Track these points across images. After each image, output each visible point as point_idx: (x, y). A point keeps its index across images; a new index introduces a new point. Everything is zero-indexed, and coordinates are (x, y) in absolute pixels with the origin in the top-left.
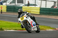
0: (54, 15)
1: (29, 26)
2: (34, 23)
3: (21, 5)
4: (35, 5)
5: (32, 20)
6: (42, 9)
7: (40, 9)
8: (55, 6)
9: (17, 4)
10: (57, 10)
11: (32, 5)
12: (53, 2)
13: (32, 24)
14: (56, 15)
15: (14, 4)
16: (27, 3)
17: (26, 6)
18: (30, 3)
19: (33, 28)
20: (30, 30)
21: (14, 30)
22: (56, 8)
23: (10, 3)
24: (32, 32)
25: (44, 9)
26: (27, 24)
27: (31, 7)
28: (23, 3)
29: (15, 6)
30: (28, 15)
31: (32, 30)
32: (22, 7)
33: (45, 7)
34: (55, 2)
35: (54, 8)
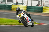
0: (38, 12)
1: (25, 22)
2: (29, 19)
3: (11, 4)
4: (22, 4)
5: (28, 17)
6: (28, 7)
7: (27, 7)
8: (39, 5)
9: (7, 3)
10: (41, 8)
11: (19, 4)
12: (38, 1)
13: (28, 20)
14: (40, 12)
15: (5, 3)
16: (15, 2)
17: (15, 5)
18: (18, 2)
19: (29, 23)
20: (27, 25)
21: (5, 25)
22: (40, 6)
23: (1, 2)
24: (28, 26)
25: (30, 7)
26: (24, 20)
27: (19, 6)
28: (12, 2)
29: (5, 5)
30: (24, 13)
31: (28, 25)
32: (11, 5)
33: (31, 6)
34: (39, 2)
35: (39, 6)
